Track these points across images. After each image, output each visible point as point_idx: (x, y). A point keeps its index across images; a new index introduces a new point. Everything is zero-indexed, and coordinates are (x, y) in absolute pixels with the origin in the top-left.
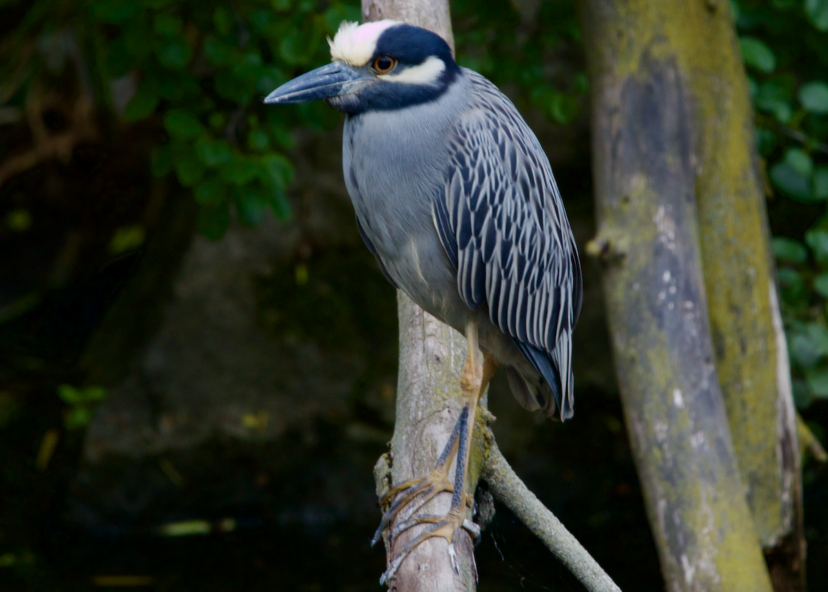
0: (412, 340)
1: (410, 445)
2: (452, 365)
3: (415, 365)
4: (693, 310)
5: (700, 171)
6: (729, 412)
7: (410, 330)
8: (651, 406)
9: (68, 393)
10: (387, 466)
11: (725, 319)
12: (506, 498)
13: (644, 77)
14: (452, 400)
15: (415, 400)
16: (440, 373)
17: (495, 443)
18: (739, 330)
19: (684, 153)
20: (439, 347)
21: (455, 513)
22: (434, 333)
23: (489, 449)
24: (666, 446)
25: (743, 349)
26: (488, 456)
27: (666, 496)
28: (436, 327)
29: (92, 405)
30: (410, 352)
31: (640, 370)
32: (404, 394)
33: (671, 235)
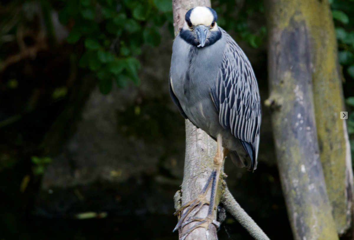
0: (191, 141)
1: (190, 187)
2: (209, 153)
3: (193, 152)
4: (310, 131)
5: (314, 70)
6: (325, 175)
7: (191, 137)
8: (291, 171)
9: (36, 160)
10: (179, 196)
11: (324, 134)
12: (231, 211)
13: (291, 29)
14: (209, 168)
15: (193, 167)
16: (203, 156)
17: (227, 187)
18: (330, 139)
19: (307, 62)
20: (203, 145)
21: (209, 217)
22: (201, 138)
23: (224, 189)
24: (297, 189)
25: (332, 148)
26: (224, 193)
27: (297, 211)
28: (202, 136)
29: (45, 165)
30: (190, 147)
31: (287, 156)
32: (188, 165)
33: (302, 98)
